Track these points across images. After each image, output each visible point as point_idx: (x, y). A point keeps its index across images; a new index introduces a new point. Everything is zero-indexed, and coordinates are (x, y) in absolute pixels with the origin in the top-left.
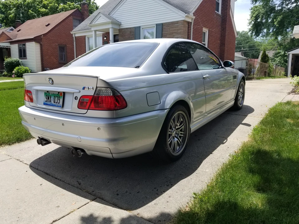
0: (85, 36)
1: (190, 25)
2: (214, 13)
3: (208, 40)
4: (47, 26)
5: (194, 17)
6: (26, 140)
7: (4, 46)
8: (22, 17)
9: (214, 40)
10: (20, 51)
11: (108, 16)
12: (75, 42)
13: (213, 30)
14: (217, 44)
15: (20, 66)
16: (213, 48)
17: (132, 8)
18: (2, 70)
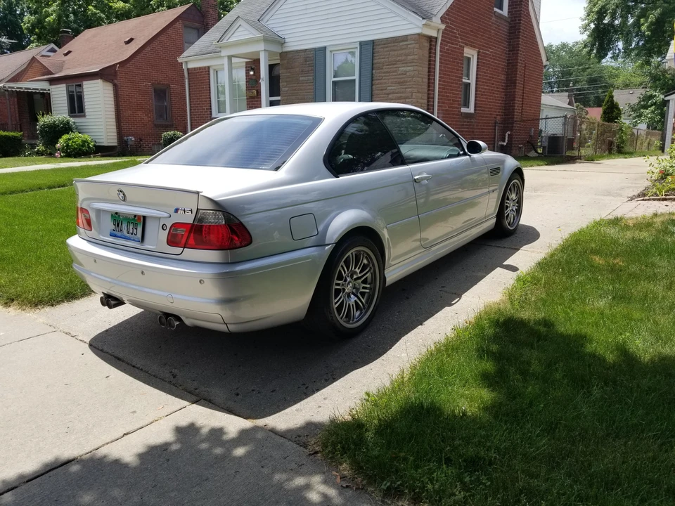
0: (209, 68)
1: (433, 43)
2: (491, 12)
3: (477, 75)
4: (128, 42)
5: (443, 27)
6: (82, 296)
7: (38, 89)
8: (75, 22)
9: (491, 74)
10: (71, 98)
11: (257, 24)
12: (187, 81)
13: (489, 51)
14: (498, 82)
15: (72, 132)
16: (487, 92)
17: (308, 7)
18: (33, 142)
